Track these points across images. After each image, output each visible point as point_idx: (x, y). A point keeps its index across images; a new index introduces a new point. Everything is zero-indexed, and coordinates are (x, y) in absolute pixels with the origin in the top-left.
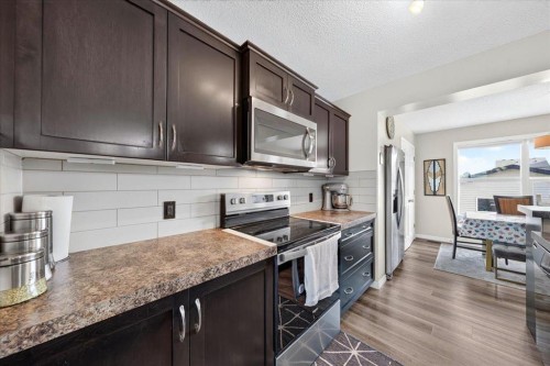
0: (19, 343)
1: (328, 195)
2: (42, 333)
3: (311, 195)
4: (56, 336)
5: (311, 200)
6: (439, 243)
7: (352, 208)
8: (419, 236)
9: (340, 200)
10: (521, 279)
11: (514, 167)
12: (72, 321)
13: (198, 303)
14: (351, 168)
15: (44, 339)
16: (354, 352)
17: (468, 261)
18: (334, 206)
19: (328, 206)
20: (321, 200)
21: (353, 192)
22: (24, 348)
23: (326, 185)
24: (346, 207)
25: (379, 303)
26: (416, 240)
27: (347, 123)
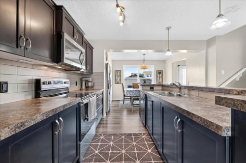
0: (15, 130)
1: (84, 82)
2: (22, 126)
3: (76, 82)
4: (25, 128)
5: (76, 85)
6: (119, 101)
7: (94, 88)
8: (114, 99)
9: (90, 84)
10: (138, 106)
11: (136, 75)
12: (30, 122)
13: (60, 118)
14: (94, 71)
15: (22, 129)
16: (102, 137)
17: (127, 104)
18: (87, 88)
19: (84, 87)
20: (80, 85)
21: (95, 81)
22: (17, 132)
23: (83, 78)
24: (92, 87)
25: (105, 122)
26: (113, 101)
27: (92, 51)
